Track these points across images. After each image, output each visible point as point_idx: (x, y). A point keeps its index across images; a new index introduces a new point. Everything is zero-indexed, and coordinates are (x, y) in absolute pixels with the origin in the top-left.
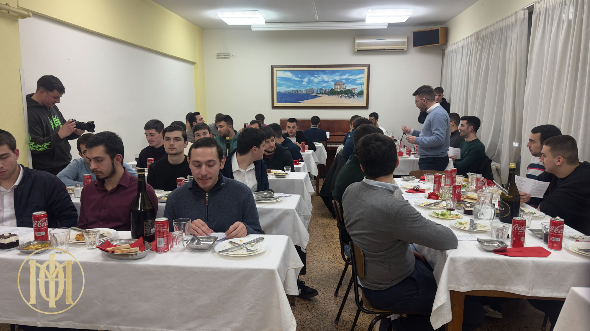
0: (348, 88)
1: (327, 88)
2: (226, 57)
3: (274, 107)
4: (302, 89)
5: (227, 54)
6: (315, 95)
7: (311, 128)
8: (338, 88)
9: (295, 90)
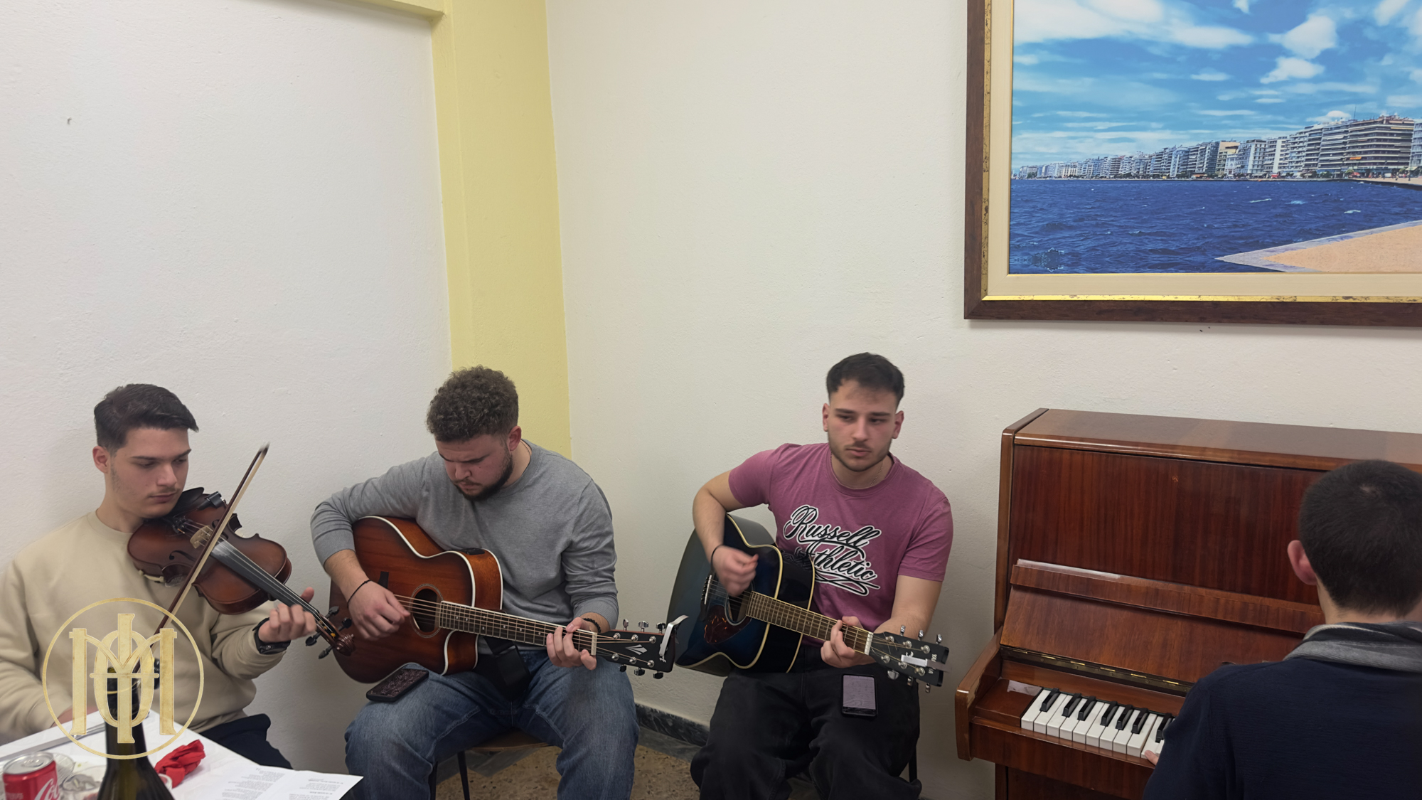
3: (980, 310)
9: (1194, 144)
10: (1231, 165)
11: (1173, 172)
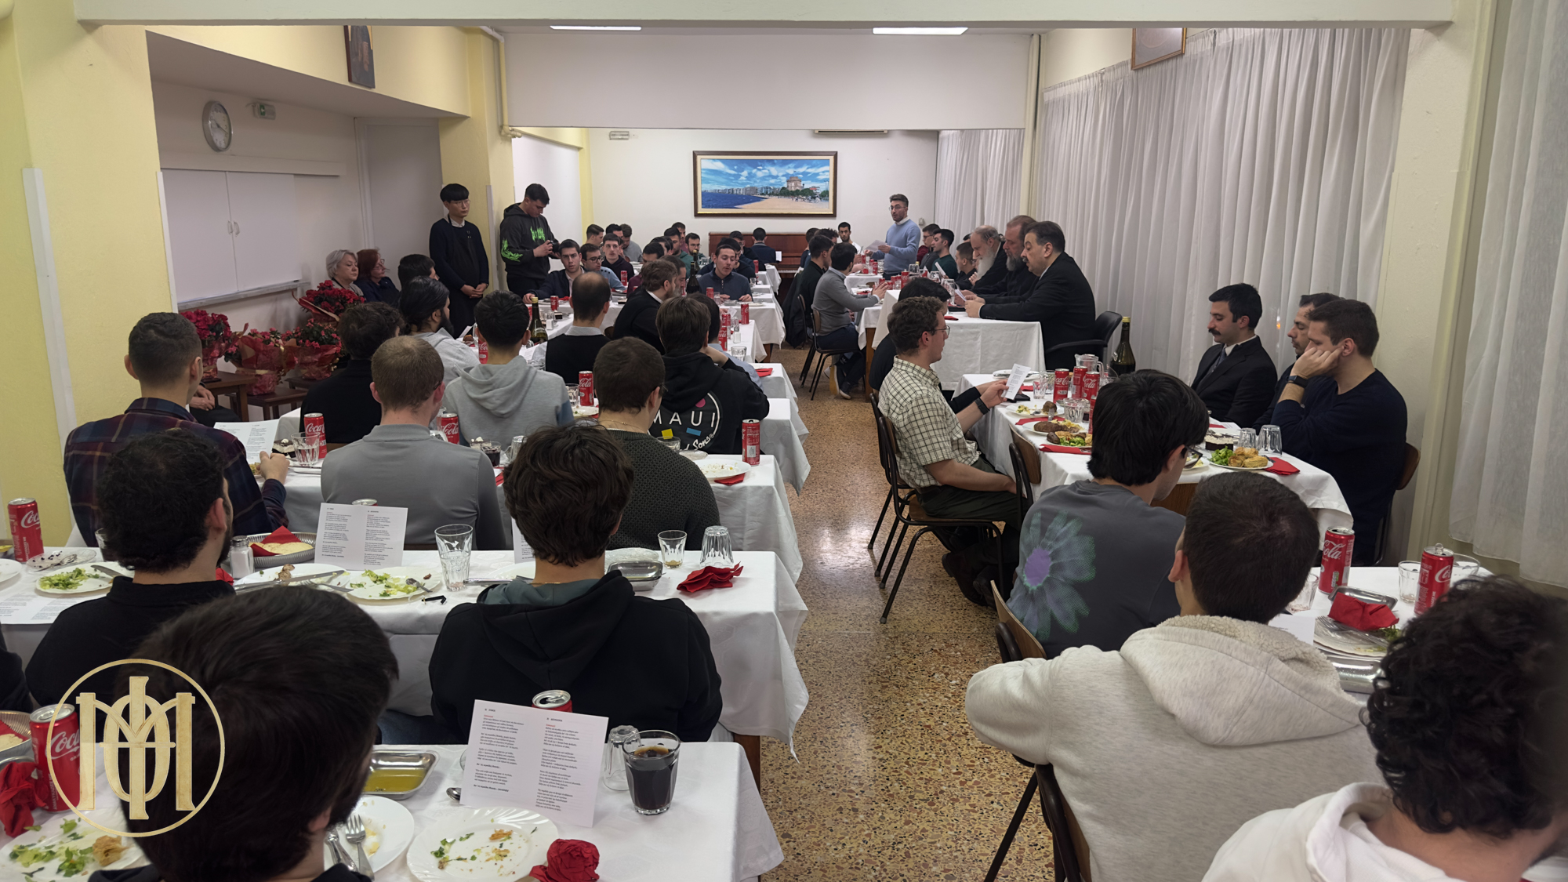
0: (806, 187)
1: (776, 187)
2: (624, 137)
3: (697, 215)
4: (740, 188)
5: (625, 133)
6: (758, 196)
7: (754, 245)
8: (792, 187)
9: (729, 188)
10: (735, 192)
11: (727, 192)
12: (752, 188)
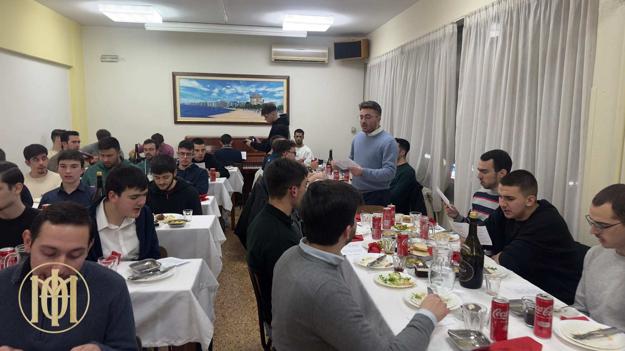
1: (241, 102)
2: (114, 60)
3: (176, 122)
4: (212, 102)
5: (115, 57)
6: (228, 108)
7: (222, 148)
8: (255, 102)
9: (204, 102)
10: (208, 105)
11: (202, 105)
12: (222, 102)
